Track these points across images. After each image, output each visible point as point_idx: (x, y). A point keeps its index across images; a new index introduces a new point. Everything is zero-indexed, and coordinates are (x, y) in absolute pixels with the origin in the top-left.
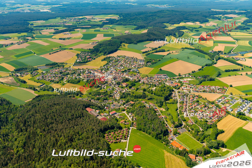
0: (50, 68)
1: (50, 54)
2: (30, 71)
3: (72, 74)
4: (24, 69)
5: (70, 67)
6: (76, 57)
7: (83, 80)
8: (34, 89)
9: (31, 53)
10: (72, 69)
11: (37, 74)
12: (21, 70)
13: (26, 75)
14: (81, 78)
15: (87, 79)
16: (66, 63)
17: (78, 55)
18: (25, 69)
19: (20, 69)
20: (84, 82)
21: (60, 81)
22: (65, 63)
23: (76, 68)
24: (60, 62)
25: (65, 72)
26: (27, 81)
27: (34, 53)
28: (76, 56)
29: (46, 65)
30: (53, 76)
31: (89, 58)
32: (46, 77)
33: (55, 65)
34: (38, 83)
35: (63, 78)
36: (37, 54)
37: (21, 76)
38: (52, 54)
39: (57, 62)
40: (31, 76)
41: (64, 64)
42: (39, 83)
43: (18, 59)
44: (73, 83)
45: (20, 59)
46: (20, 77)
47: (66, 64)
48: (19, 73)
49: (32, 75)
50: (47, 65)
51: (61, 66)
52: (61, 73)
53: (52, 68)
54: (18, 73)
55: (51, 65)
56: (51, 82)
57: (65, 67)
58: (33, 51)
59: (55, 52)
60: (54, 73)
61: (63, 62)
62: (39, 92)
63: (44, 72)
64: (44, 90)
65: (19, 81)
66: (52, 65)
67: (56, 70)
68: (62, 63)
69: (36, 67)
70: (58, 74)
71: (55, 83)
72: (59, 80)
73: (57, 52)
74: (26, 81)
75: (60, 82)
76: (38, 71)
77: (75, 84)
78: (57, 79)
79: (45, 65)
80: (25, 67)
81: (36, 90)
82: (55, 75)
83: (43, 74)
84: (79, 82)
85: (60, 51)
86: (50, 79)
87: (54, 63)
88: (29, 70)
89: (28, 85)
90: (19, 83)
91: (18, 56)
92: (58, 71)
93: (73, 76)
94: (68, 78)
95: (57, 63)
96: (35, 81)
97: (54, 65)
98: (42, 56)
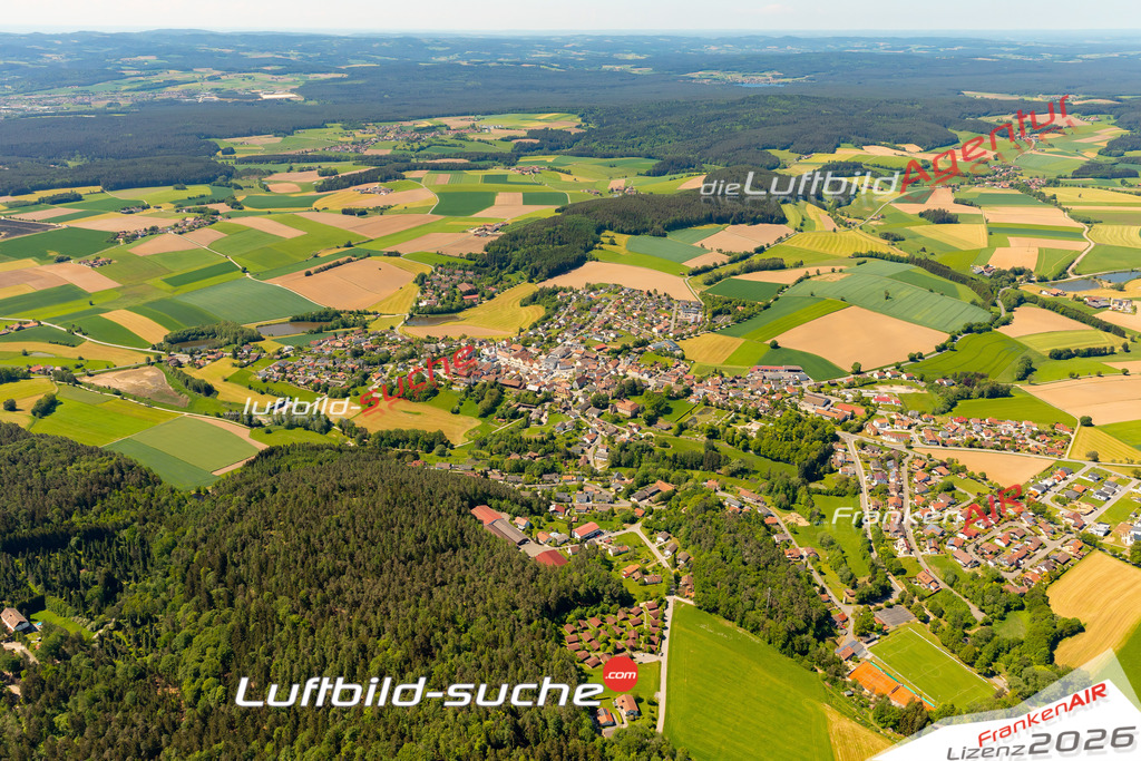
0: (311, 332)
1: (308, 274)
2: (229, 344)
3: (403, 359)
4: (203, 334)
5: (392, 328)
6: (416, 289)
7: (452, 384)
8: (251, 422)
9: (229, 268)
10: (401, 337)
11: (259, 358)
12: (193, 340)
13: (214, 360)
14: (440, 378)
15: (468, 380)
16: (376, 313)
17: (422, 280)
18: (209, 335)
19: (189, 335)
20: (457, 394)
21: (354, 387)
22: (371, 311)
23: (419, 332)
24: (351, 310)
25: (373, 350)
26: (217, 385)
27: (244, 271)
28: (416, 282)
29: (292, 321)
30: (327, 369)
31: (469, 293)
32: (294, 370)
33: (331, 320)
34: (263, 393)
35: (366, 376)
36: (257, 275)
37: (193, 364)
38: (316, 272)
39: (338, 308)
40: (235, 365)
41: (367, 318)
42: (266, 395)
43: (176, 293)
44: (411, 398)
45: (186, 294)
46: (188, 370)
47: (374, 317)
48: (186, 353)
49: (237, 362)
50: (297, 320)
51: (353, 326)
52: (357, 354)
53: (320, 331)
54: (180, 351)
55: (313, 320)
56: (316, 391)
57: (373, 327)
58: (242, 260)
59: (330, 267)
60: (327, 352)
61: (361, 309)
62: (269, 432)
63: (286, 348)
64: (291, 426)
65: (187, 384)
66: (320, 321)
67: (335, 344)
68: (359, 313)
69: (252, 326)
70: (345, 360)
71: (335, 397)
72: (352, 384)
73: (338, 264)
74: (216, 388)
75: (357, 394)
76: (260, 344)
77: (419, 401)
78: (341, 381)
79: (288, 319)
80: (206, 328)
81: (257, 426)
82: (335, 364)
83: (281, 358)
84: (435, 393)
85: (350, 261)
86: (314, 377)
87: (326, 314)
88: (227, 339)
89: (224, 403)
90: (186, 396)
91: (177, 282)
92: (344, 346)
93: (407, 369)
94: (386, 376)
95: (337, 314)
96: (250, 388)
97: (327, 321)
98: (277, 282)
